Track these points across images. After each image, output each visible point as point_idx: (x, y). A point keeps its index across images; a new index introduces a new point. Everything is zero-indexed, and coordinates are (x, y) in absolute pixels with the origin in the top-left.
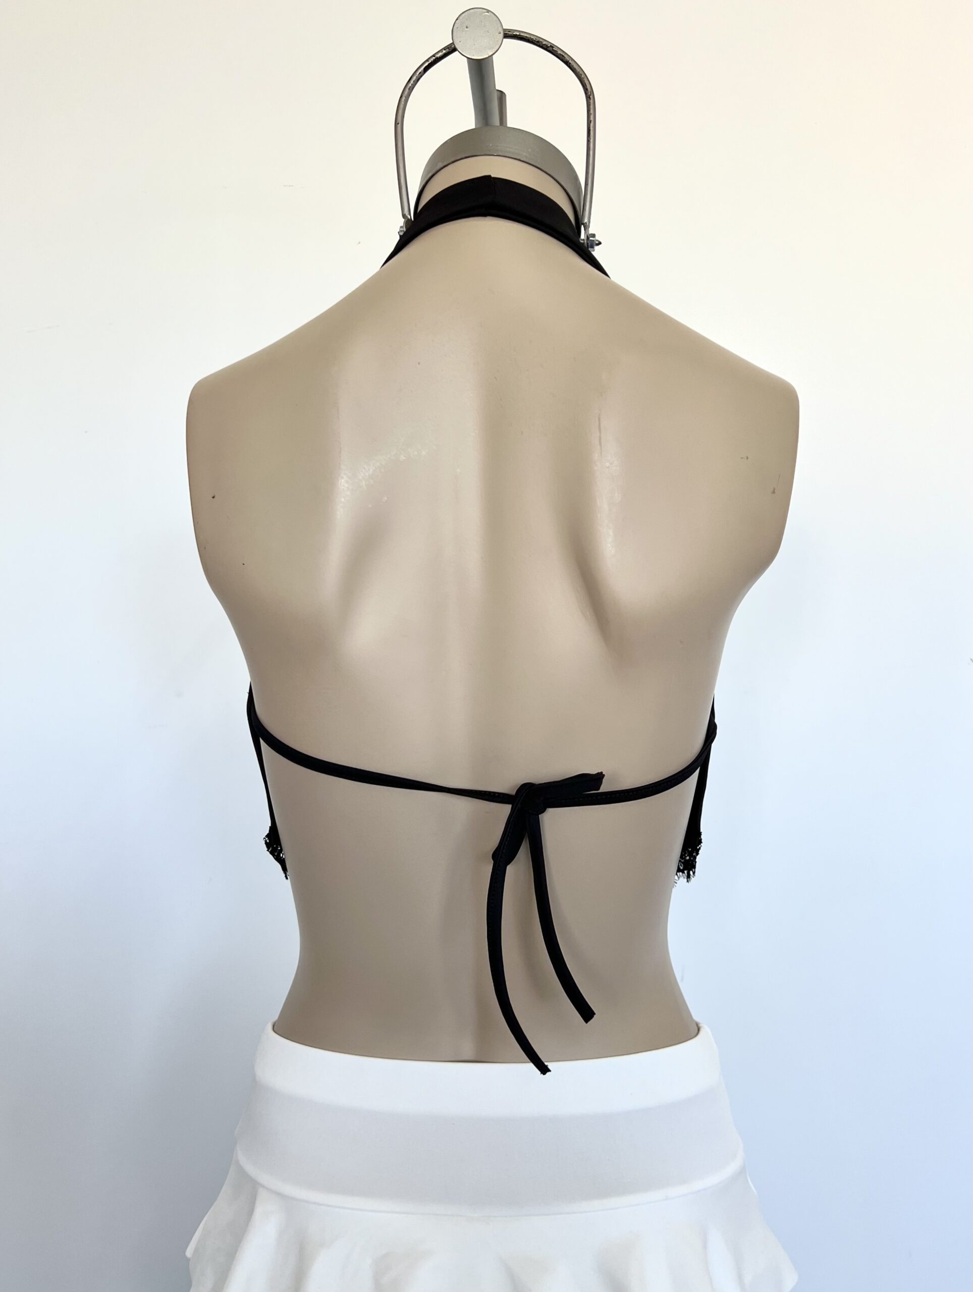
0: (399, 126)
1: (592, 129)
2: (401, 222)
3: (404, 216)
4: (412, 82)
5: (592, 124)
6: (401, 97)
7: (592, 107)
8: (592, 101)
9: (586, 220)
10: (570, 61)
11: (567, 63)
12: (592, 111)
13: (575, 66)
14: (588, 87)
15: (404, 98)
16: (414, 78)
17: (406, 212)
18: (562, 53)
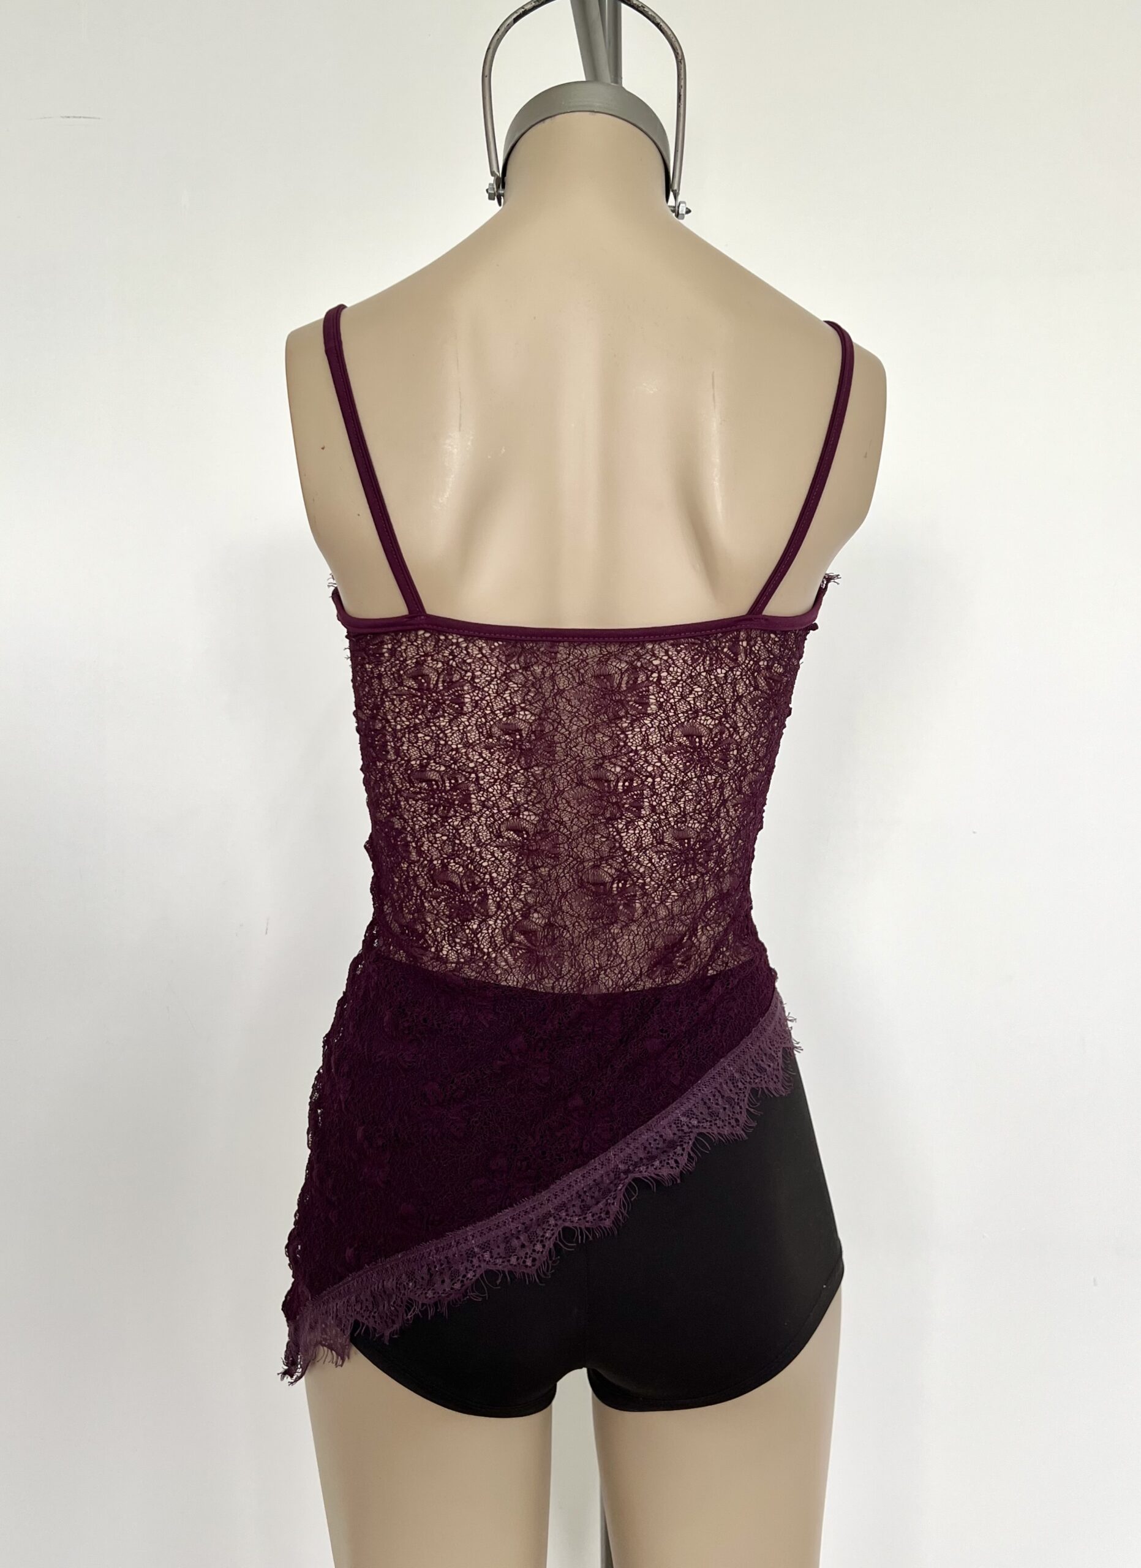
0: (487, 79)
1: (682, 93)
2: (492, 180)
3: (493, 173)
4: (500, 33)
5: (682, 90)
6: (489, 49)
7: (682, 71)
8: (682, 66)
9: (675, 187)
10: (661, 24)
11: (657, 25)
12: (682, 76)
13: (666, 29)
14: (679, 52)
15: (491, 51)
16: (502, 29)
17: (495, 170)
18: (653, 14)
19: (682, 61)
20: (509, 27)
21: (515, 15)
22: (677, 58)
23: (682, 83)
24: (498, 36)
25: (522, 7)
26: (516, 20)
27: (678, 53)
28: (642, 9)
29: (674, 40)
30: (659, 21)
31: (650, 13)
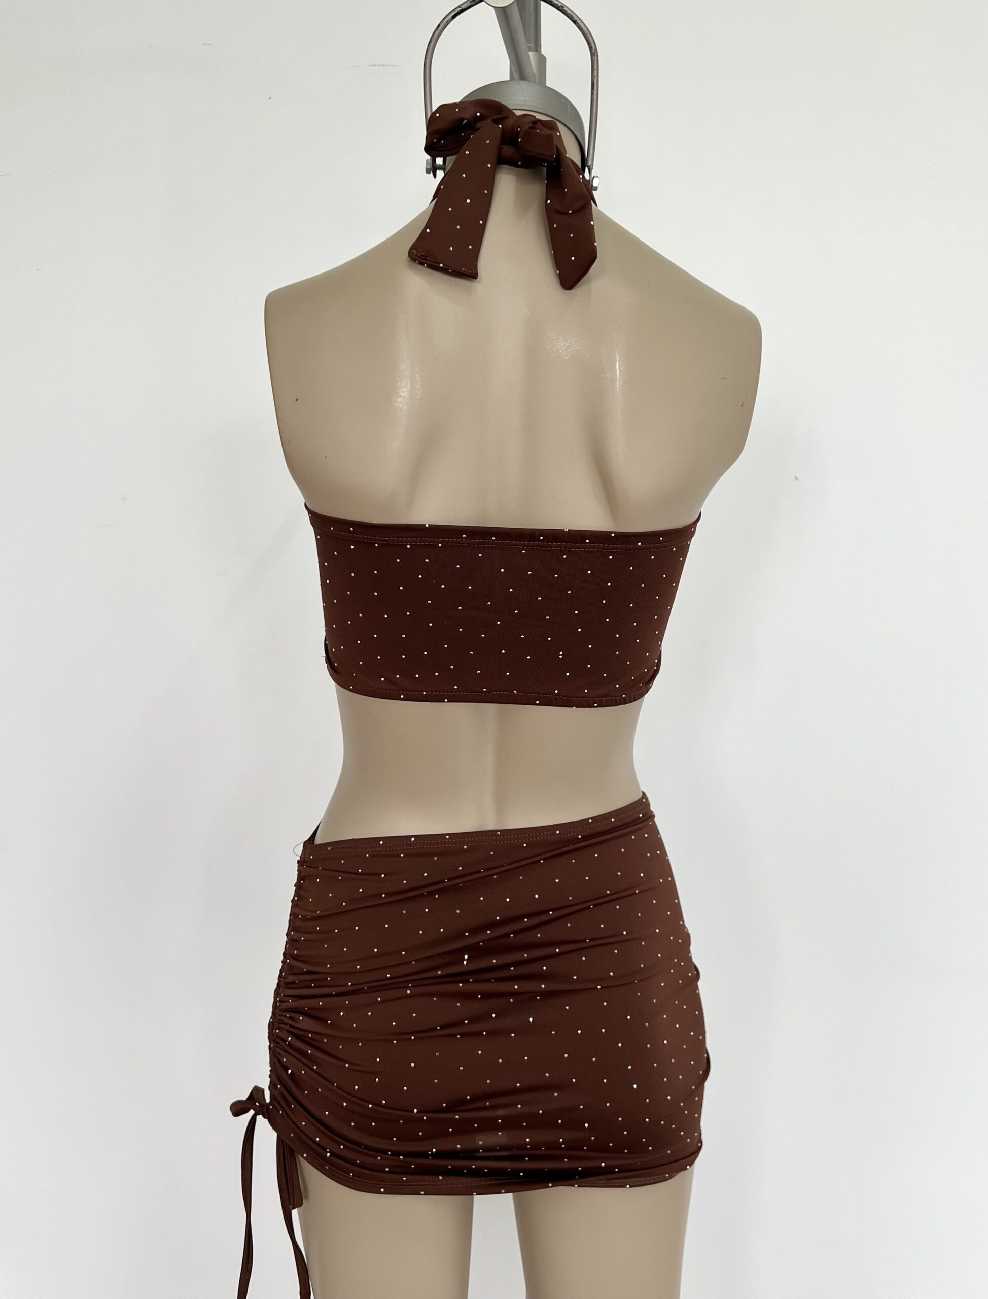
0: (428, 68)
1: (595, 82)
5: (596, 79)
7: (595, 63)
8: (596, 60)
9: (590, 163)
10: (578, 21)
11: (575, 22)
12: (595, 67)
13: (582, 26)
14: (594, 48)
15: (432, 44)
16: (441, 27)
19: (596, 54)
20: (448, 23)
21: (453, 14)
22: (591, 50)
23: (595, 73)
24: (438, 32)
25: (459, 6)
26: (454, 17)
27: (592, 47)
28: (561, 8)
29: (588, 35)
30: (576, 18)
31: (569, 12)
